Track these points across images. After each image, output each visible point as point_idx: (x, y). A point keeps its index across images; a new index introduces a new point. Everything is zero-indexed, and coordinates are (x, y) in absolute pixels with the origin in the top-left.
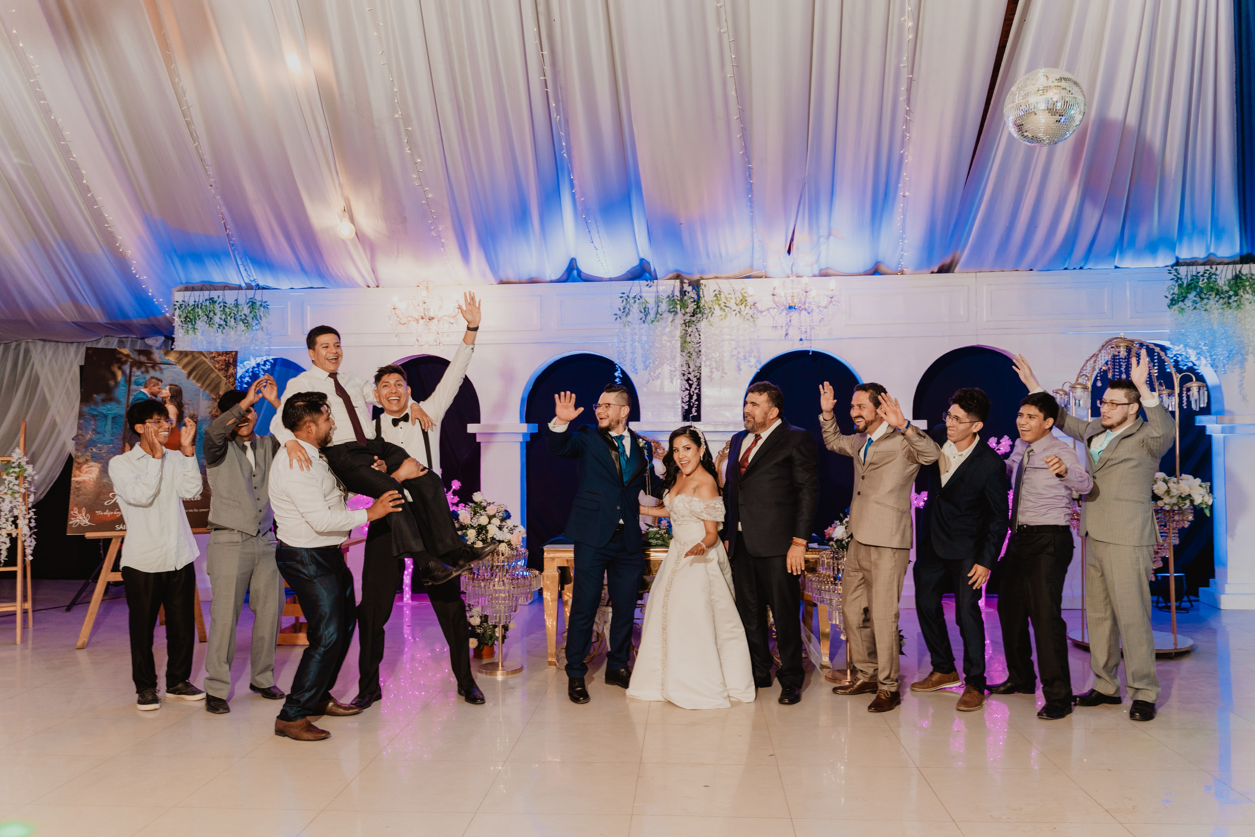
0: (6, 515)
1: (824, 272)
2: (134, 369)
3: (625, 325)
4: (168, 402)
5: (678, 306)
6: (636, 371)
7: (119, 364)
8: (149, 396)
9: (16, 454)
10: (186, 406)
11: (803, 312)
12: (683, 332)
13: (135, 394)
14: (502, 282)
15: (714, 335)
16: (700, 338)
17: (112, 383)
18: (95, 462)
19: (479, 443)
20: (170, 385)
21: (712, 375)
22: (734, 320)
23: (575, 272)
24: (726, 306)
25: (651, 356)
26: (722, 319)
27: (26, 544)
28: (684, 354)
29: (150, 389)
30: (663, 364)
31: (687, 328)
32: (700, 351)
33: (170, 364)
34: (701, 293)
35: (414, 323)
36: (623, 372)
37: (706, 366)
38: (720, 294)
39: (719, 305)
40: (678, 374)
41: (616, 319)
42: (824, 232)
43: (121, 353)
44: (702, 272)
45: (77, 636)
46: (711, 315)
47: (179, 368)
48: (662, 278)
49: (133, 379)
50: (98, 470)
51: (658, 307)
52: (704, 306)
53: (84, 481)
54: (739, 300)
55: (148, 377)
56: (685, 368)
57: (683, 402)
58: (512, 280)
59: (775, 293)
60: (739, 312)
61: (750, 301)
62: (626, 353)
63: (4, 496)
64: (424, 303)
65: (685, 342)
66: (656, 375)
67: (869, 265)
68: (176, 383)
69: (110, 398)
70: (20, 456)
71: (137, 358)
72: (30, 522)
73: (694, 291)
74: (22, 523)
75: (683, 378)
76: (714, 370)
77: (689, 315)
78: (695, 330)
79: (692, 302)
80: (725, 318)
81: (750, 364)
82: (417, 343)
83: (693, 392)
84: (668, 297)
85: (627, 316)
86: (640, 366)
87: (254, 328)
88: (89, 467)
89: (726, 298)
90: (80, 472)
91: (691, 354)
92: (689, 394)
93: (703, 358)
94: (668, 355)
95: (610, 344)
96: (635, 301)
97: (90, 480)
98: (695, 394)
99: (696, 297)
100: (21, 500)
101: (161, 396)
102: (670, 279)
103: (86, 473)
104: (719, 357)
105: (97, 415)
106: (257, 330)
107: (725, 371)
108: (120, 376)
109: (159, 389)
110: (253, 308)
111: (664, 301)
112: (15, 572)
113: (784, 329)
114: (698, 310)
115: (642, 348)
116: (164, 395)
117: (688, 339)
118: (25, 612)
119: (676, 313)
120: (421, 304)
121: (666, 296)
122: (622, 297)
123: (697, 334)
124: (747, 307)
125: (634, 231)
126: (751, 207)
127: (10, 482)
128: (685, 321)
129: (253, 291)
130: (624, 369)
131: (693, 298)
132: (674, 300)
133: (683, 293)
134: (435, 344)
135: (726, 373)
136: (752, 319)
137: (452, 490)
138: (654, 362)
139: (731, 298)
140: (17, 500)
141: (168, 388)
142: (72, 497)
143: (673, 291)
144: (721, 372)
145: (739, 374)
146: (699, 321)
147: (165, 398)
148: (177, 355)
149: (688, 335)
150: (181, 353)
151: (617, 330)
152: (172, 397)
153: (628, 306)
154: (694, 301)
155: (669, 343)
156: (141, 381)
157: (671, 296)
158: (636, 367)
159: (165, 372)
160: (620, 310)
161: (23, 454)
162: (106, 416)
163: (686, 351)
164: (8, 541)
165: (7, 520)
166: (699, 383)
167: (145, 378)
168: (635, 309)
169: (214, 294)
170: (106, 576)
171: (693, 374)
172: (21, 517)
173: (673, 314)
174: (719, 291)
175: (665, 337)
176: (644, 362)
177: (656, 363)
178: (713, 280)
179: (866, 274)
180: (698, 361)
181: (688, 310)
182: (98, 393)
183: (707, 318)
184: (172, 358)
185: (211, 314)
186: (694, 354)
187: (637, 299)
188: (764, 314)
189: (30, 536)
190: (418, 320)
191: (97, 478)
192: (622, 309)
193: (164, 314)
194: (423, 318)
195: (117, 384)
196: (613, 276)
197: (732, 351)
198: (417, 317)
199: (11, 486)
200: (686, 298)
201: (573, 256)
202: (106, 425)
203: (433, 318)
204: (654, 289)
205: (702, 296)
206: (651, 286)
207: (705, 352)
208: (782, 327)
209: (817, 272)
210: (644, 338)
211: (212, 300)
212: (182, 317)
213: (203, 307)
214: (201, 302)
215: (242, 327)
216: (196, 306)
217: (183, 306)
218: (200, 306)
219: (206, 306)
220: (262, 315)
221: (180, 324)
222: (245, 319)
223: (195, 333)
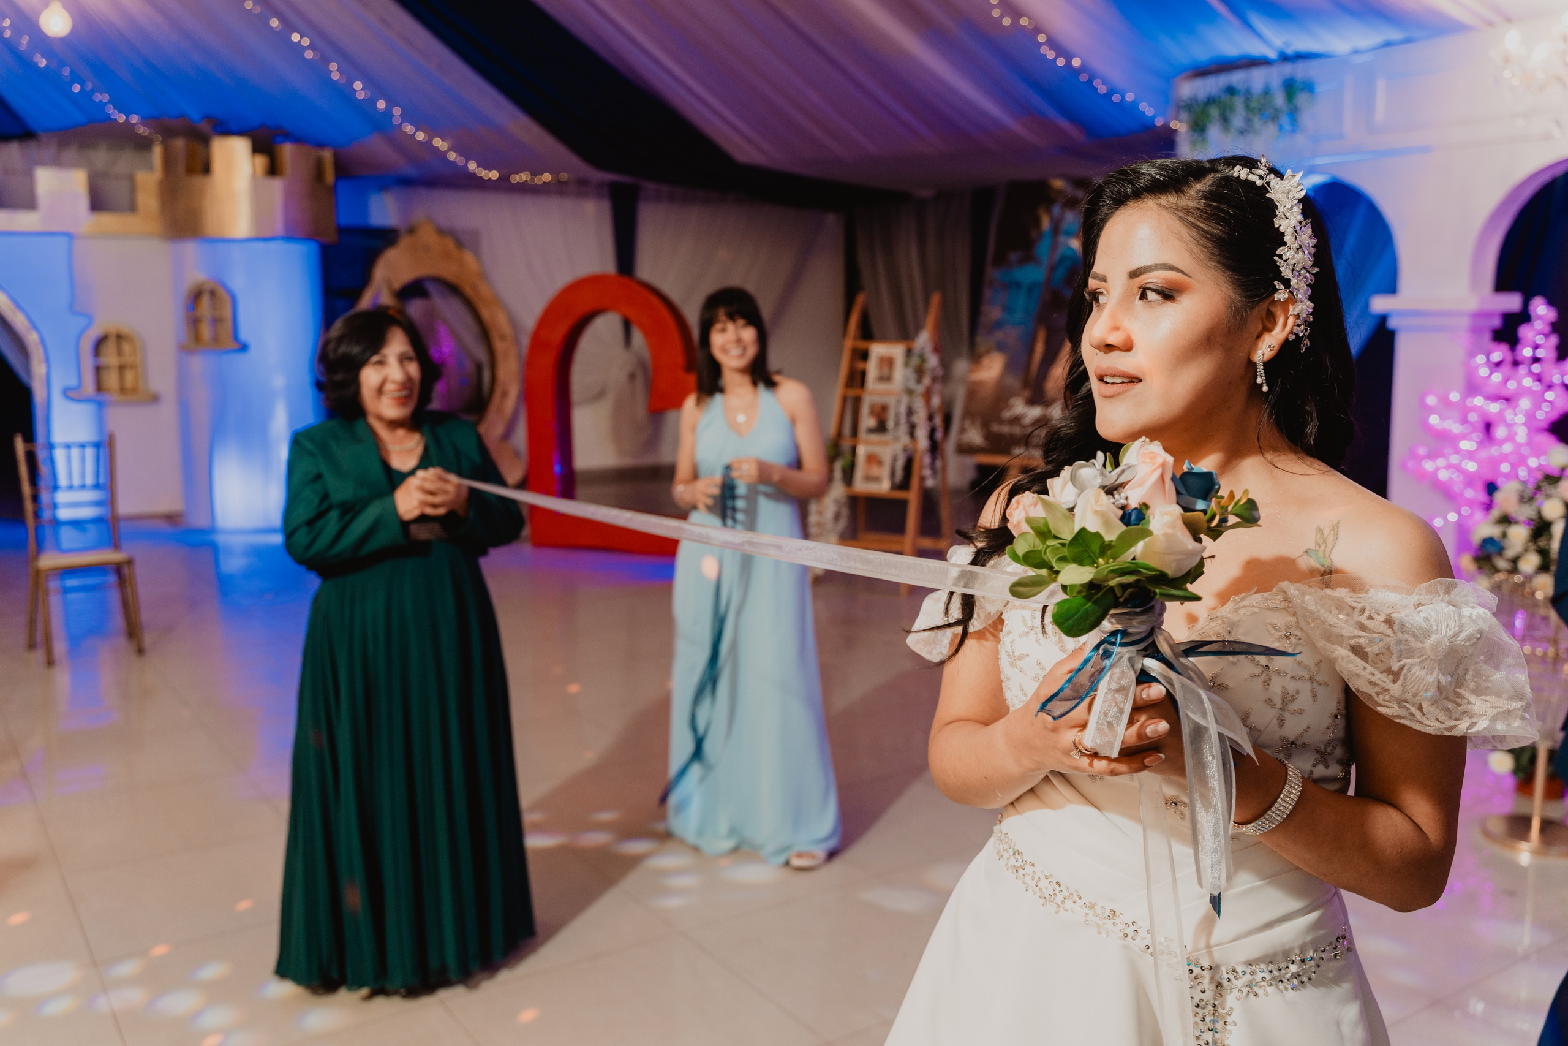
9: (923, 338)
50: (1004, 364)
53: (986, 380)
69: (1029, 257)
70: (926, 342)
88: (993, 359)
90: (981, 366)
97: (994, 378)
103: (988, 368)
105: (1007, 283)
106: (1292, 133)
108: (1046, 224)
110: (1290, 94)
112: (907, 501)
161: (929, 339)
164: (903, 457)
169: (1236, 78)
182: (1014, 251)
191: (999, 376)
195: (1040, 234)
202: (1018, 298)
211: (1231, 91)
212: (1189, 124)
213: (1218, 103)
214: (1215, 94)
215: (1272, 131)
216: (1207, 103)
217: (1192, 106)
218: (1213, 102)
219: (1222, 100)
220: (1303, 106)
221: (1186, 135)
222: (1277, 117)
223: (1205, 149)
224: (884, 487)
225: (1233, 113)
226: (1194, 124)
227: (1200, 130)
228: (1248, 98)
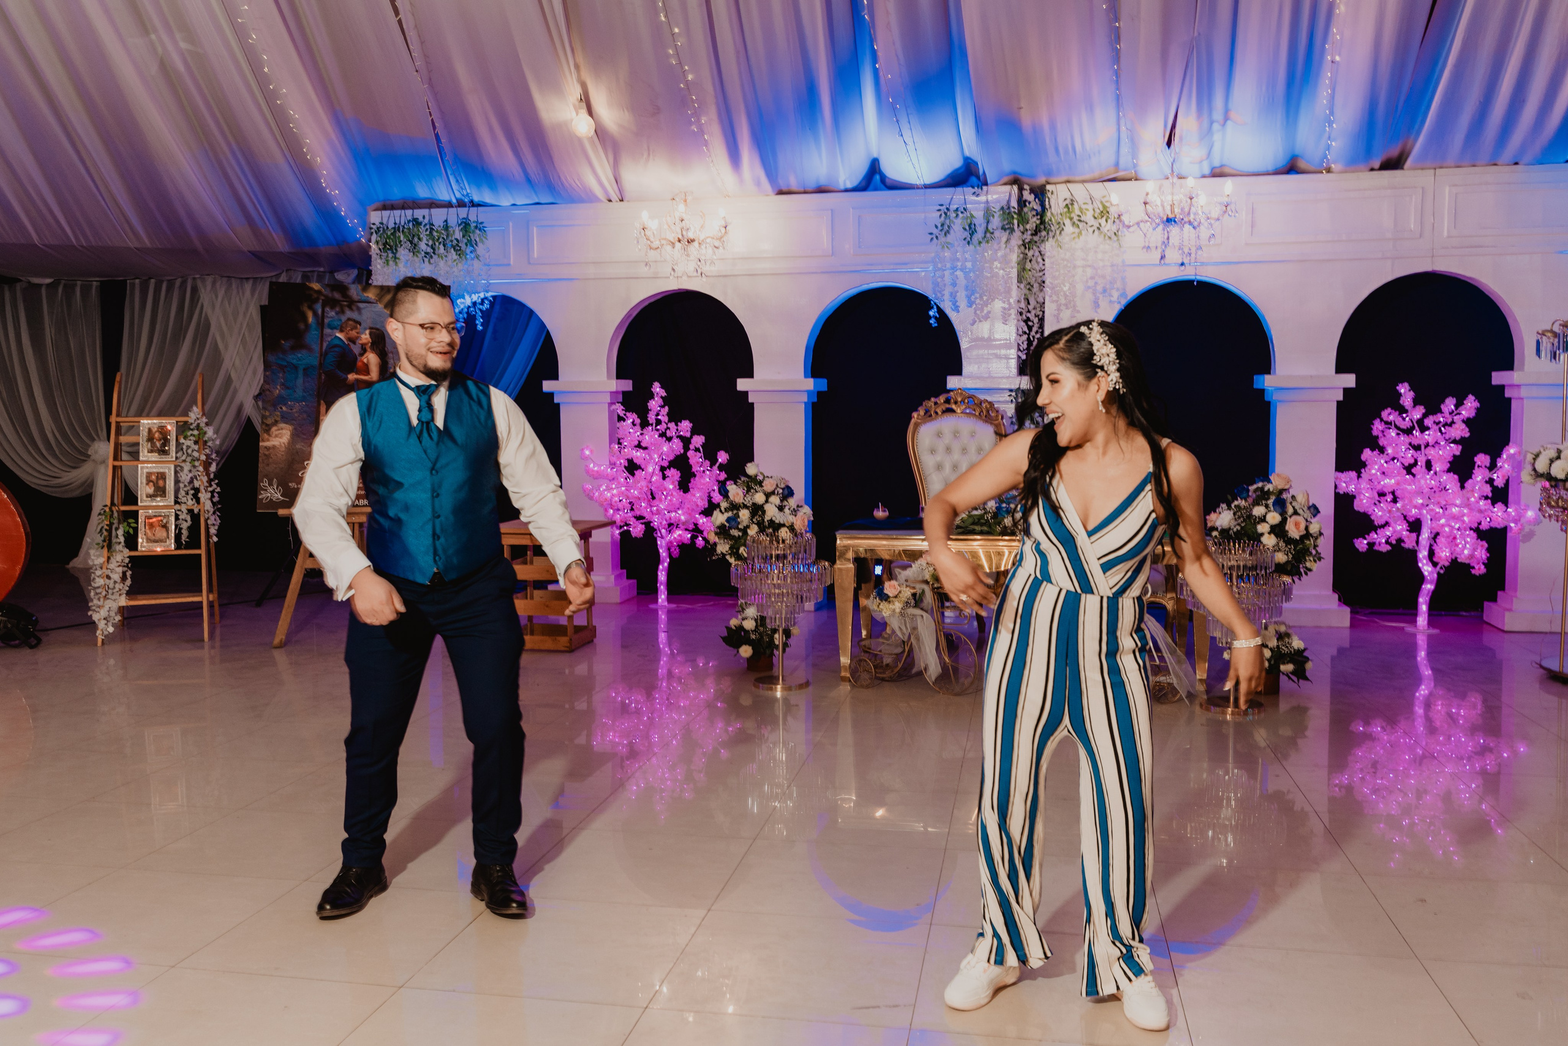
0: (185, 486)
1: (1217, 171)
2: (327, 309)
3: (943, 247)
4: (369, 350)
5: (1016, 222)
6: (956, 309)
7: (309, 303)
8: (346, 342)
9: (194, 413)
10: (390, 355)
11: (1187, 226)
12: (1022, 256)
13: (329, 339)
14: (781, 193)
15: (1063, 260)
16: (1044, 265)
17: (302, 326)
18: (286, 423)
19: (753, 404)
20: (371, 328)
21: (1059, 314)
22: (1090, 239)
23: (877, 177)
24: (1080, 221)
25: (978, 289)
26: (1074, 238)
27: (209, 522)
28: (1022, 286)
29: (347, 333)
30: (993, 300)
31: (1027, 251)
32: (1044, 282)
33: (370, 302)
34: (1047, 203)
35: (669, 248)
36: (940, 311)
37: (1053, 302)
38: (1072, 204)
39: (1071, 219)
40: (1013, 312)
41: (932, 239)
42: (1218, 115)
43: (312, 289)
44: (1049, 173)
45: (273, 634)
46: (1060, 233)
47: (380, 306)
48: (995, 184)
49: (326, 321)
50: (289, 433)
51: (988, 222)
52: (1051, 220)
53: (274, 447)
54: (1098, 211)
55: (344, 318)
56: (1023, 305)
57: (1019, 350)
58: (794, 188)
59: (1148, 201)
60: (1099, 229)
61: (1113, 211)
62: (945, 285)
63: (183, 464)
64: (682, 220)
65: (1024, 269)
66: (983, 314)
67: (1281, 161)
68: (378, 327)
69: (300, 345)
70: (198, 416)
71: (330, 295)
72: (213, 496)
73: (1037, 200)
74: (204, 496)
75: (1020, 318)
76: (1063, 308)
77: (1029, 232)
78: (1037, 253)
79: (1034, 216)
80: (1079, 237)
81: (1112, 299)
82: (672, 273)
83: (1034, 337)
84: (1002, 208)
85: (945, 235)
86: (963, 304)
87: (468, 256)
88: (279, 430)
89: (1081, 210)
90: (269, 435)
91: (1032, 286)
92: (1028, 339)
93: (1047, 290)
94: (1000, 287)
95: (923, 274)
96: (957, 215)
97: (281, 445)
98: (1036, 340)
99: (1039, 209)
100: (201, 469)
101: (360, 342)
102: (1005, 184)
103: (276, 436)
104: (1069, 289)
105: (286, 366)
106: (472, 259)
107: (1077, 308)
108: (310, 318)
109: (358, 333)
110: (466, 231)
111: (996, 216)
112: (199, 556)
113: (1159, 250)
114: (1043, 227)
115: (966, 277)
116: (364, 341)
117: (1028, 266)
118: (211, 605)
119: (1012, 230)
120: (678, 221)
121: (997, 207)
122: (939, 210)
123: (1040, 259)
124: (1109, 221)
125: (957, 120)
126: (1117, 82)
127: (188, 447)
128: (1023, 241)
129: (467, 209)
130: (942, 307)
131: (1036, 210)
132: (1009, 213)
133: (1022, 203)
134: (695, 274)
135: (1078, 312)
136: (1115, 238)
137: (718, 464)
138: (981, 297)
139: (1087, 210)
140: (198, 468)
141: (367, 332)
142: (260, 465)
143: (1009, 201)
144: (1071, 310)
145: (1096, 312)
146: (1043, 241)
147: (366, 344)
148: (376, 291)
149: (1028, 260)
150: (382, 288)
151: (933, 255)
152: (372, 344)
153: (948, 222)
154: (1037, 214)
155: (1002, 271)
156: (336, 323)
157: (1005, 207)
158: (958, 304)
159: (363, 311)
160: (936, 227)
161: (201, 414)
162: (296, 367)
163: (1025, 282)
164: (189, 518)
165: (187, 493)
166: (1041, 325)
167: (341, 320)
168: (958, 226)
169: (419, 214)
170: (304, 562)
171: (1033, 312)
172: (202, 488)
173: (1008, 231)
174: (1072, 200)
175: (996, 263)
176: (968, 297)
177: (985, 298)
178: (1064, 185)
179: (1277, 172)
180: (1041, 295)
181: (1028, 227)
182: (285, 338)
183: (1054, 237)
184: (371, 295)
185: (416, 239)
186: (1036, 285)
187: (959, 213)
188: (1131, 229)
189: (214, 513)
190: (673, 244)
191: (289, 443)
192: (939, 226)
193: (358, 241)
194: (679, 241)
195: (307, 326)
196: (928, 181)
197: (1087, 281)
198: (672, 241)
199: (190, 451)
200: (1025, 210)
201: (875, 155)
202: (296, 378)
203: (693, 241)
204: (983, 198)
205: (1047, 206)
206: (978, 195)
207: (1051, 283)
208: (1157, 248)
209: (1207, 171)
210: (969, 265)
211: (416, 222)
212: (380, 243)
213: (405, 230)
214: (402, 224)
215: (453, 255)
216: (396, 229)
217: (381, 229)
218: (401, 229)
219: (409, 229)
220: (478, 240)
221: (379, 252)
222: (457, 245)
223: (396, 264)
224: (168, 546)
225: (420, 239)
226: (385, 244)
227: (391, 249)
228: (432, 229)
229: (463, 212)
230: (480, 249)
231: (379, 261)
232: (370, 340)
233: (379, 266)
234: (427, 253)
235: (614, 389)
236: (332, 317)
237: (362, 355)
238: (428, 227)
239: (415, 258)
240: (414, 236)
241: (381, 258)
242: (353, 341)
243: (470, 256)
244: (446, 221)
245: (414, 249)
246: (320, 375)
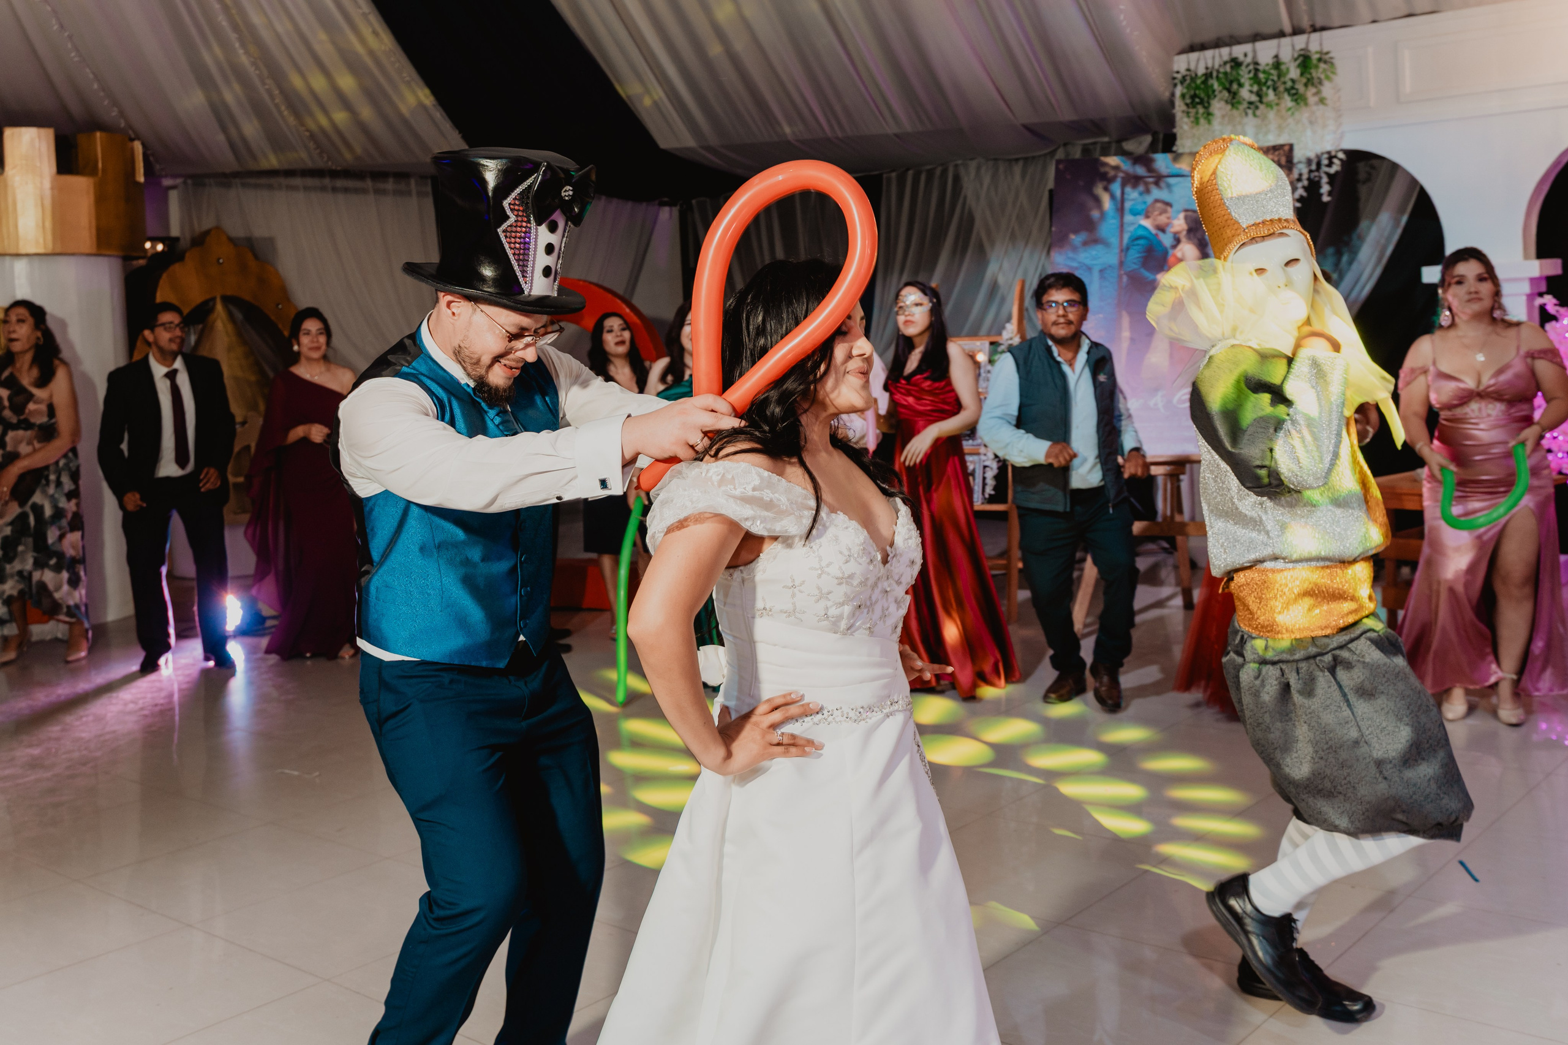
2: (1128, 189)
4: (1183, 239)
7: (1105, 183)
8: (1154, 231)
13: (1131, 229)
17: (1095, 214)
20: (1186, 211)
29: (1155, 220)
43: (1106, 164)
49: (1128, 205)
55: (1149, 199)
69: (1093, 238)
71: (1131, 170)
87: (1310, 102)
101: (1173, 230)
108: (1107, 203)
109: (1168, 218)
110: (1306, 66)
141: (1182, 216)
147: (1179, 233)
152: (1190, 231)
156: (1141, 207)
159: (1175, 189)
162: (1089, 269)
167: (1145, 202)
169: (1238, 51)
182: (1076, 232)
185: (1235, 86)
195: (1103, 214)
211: (1236, 63)
212: (1187, 97)
213: (1221, 75)
214: (1216, 66)
215: (1288, 102)
216: (1208, 75)
217: (1189, 79)
218: (1215, 74)
219: (1226, 73)
220: (1322, 76)
221: (1184, 108)
222: (1293, 88)
223: (1209, 122)
225: (1240, 85)
226: (1193, 97)
227: (1202, 102)
228: (1257, 70)
229: (1300, 41)
230: (1327, 90)
231: (1186, 120)
232: (1185, 227)
233: (1186, 127)
234: (1251, 103)
235: (1536, 273)
236: (1133, 200)
237: (1174, 247)
238: (1251, 67)
239: (1235, 112)
240: (1231, 82)
241: (1188, 117)
242: (1162, 229)
243: (1312, 100)
244: (1276, 56)
245: (1233, 100)
246: (1120, 277)
